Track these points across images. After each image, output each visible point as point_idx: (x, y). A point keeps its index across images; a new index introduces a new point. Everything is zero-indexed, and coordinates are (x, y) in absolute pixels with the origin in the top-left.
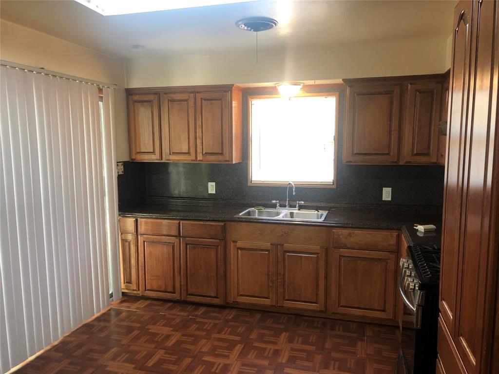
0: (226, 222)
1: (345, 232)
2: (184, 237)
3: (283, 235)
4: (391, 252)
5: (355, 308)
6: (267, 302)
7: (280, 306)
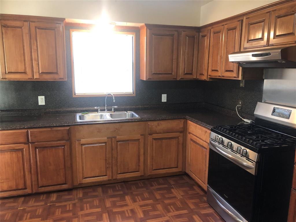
0: (71, 126)
1: (155, 123)
2: (32, 143)
3: (115, 131)
4: (181, 132)
5: (161, 169)
6: (105, 178)
7: (114, 179)
